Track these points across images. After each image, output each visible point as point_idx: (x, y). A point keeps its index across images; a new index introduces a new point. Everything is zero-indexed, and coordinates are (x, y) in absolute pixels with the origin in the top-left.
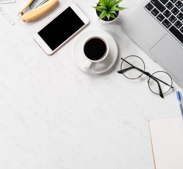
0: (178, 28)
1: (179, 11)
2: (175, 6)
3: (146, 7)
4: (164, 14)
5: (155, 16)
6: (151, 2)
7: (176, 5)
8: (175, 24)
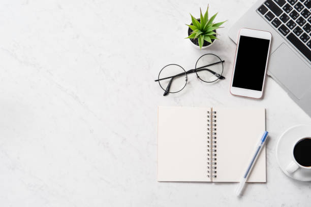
0: (298, 35)
1: (299, 15)
2: (294, 9)
3: (259, 10)
4: (280, 18)
5: (270, 20)
6: (265, 3)
7: (295, 7)
8: (293, 31)
